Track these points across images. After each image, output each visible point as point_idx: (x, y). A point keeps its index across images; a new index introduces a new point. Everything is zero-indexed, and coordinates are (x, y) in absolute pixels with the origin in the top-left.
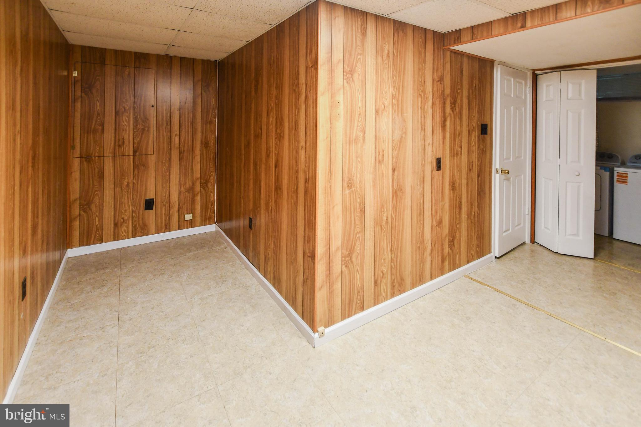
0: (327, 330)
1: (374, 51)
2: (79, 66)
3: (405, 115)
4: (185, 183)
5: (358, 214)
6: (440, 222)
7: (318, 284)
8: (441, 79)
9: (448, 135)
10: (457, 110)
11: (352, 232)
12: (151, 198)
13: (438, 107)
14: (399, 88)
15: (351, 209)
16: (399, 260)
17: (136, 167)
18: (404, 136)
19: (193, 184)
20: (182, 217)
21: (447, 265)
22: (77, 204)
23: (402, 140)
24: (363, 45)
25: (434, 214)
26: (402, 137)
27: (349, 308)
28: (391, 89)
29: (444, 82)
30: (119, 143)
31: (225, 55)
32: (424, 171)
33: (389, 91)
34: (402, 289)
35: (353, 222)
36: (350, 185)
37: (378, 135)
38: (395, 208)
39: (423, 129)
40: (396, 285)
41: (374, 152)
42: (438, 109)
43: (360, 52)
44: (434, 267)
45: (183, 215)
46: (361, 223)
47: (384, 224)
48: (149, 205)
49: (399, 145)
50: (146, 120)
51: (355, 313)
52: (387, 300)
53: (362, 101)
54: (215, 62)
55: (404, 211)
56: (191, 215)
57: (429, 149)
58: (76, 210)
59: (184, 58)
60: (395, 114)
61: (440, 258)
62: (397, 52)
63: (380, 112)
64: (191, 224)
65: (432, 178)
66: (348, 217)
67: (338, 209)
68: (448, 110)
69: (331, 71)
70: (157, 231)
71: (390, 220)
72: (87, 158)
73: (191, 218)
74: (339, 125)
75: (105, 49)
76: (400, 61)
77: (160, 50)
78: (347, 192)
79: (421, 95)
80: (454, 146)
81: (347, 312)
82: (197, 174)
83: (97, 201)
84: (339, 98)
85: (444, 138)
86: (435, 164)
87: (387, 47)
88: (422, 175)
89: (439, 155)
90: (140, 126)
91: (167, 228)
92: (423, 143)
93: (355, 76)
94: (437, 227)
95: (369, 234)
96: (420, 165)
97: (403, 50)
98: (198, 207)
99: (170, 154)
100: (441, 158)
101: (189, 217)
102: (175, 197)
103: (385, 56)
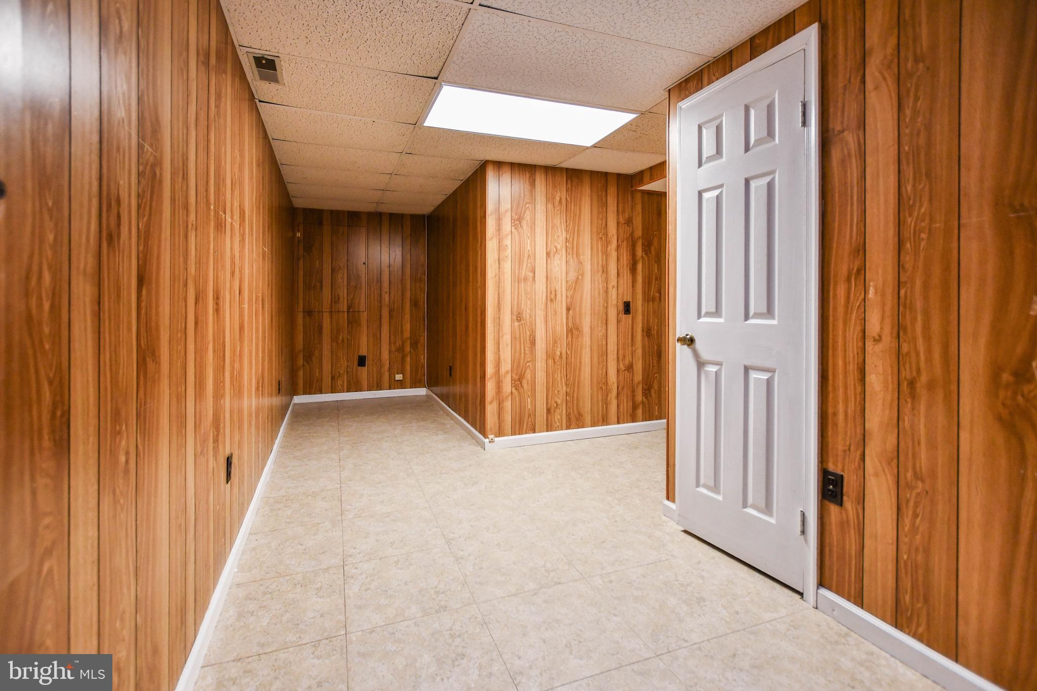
0: (497, 439)
1: (544, 200)
2: (301, 227)
3: (581, 257)
4: (395, 343)
5: (528, 345)
6: (630, 368)
7: (488, 399)
8: (629, 222)
9: (640, 279)
10: (653, 252)
11: (522, 360)
12: (364, 355)
13: (625, 250)
14: (574, 232)
15: (520, 340)
16: (575, 395)
17: (350, 323)
18: (580, 277)
19: (403, 344)
20: (393, 377)
21: (641, 414)
22: (301, 355)
23: (577, 281)
24: (532, 195)
25: (621, 358)
26: (578, 278)
27: (520, 425)
28: (564, 233)
29: (632, 223)
30: (335, 300)
31: (432, 209)
32: (606, 314)
33: (561, 235)
34: (581, 424)
35: (523, 351)
36: (519, 317)
37: (549, 276)
38: (570, 345)
39: (605, 270)
40: (573, 418)
41: (545, 290)
42: (625, 252)
43: (528, 201)
44: (622, 411)
45: (393, 375)
46: (532, 353)
47: (557, 358)
48: (362, 361)
49: (575, 285)
50: (358, 278)
51: (526, 433)
52: (562, 430)
53: (531, 244)
54: (424, 216)
55: (581, 349)
56: (401, 375)
57: (613, 293)
58: (300, 361)
59: (393, 214)
60: (568, 257)
61: (630, 404)
62: (571, 198)
63: (552, 255)
64: (401, 385)
65: (618, 322)
66: (518, 346)
67: (507, 338)
68: (639, 252)
69: (499, 220)
70: (370, 389)
71: (564, 356)
72: (309, 313)
73: (401, 379)
74: (507, 266)
75: (323, 210)
76: (574, 206)
77: (371, 208)
78: (516, 324)
79: (601, 238)
80: (649, 290)
81: (517, 429)
82: (407, 334)
83: (317, 353)
84: (508, 242)
85: (634, 282)
86: (621, 307)
87: (559, 194)
88: (605, 317)
89: (629, 299)
90: (353, 283)
91: (379, 387)
92: (605, 285)
93: (524, 224)
94: (626, 372)
95: (540, 365)
96: (602, 306)
97: (579, 197)
98: (408, 368)
99: (380, 311)
100: (630, 302)
101: (399, 377)
102: (385, 355)
103: (557, 203)
